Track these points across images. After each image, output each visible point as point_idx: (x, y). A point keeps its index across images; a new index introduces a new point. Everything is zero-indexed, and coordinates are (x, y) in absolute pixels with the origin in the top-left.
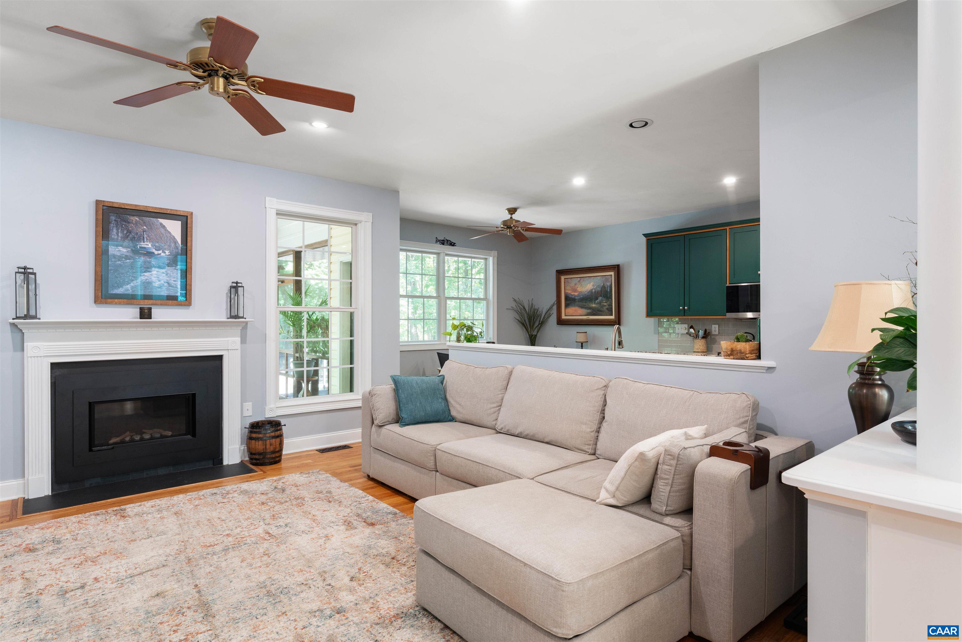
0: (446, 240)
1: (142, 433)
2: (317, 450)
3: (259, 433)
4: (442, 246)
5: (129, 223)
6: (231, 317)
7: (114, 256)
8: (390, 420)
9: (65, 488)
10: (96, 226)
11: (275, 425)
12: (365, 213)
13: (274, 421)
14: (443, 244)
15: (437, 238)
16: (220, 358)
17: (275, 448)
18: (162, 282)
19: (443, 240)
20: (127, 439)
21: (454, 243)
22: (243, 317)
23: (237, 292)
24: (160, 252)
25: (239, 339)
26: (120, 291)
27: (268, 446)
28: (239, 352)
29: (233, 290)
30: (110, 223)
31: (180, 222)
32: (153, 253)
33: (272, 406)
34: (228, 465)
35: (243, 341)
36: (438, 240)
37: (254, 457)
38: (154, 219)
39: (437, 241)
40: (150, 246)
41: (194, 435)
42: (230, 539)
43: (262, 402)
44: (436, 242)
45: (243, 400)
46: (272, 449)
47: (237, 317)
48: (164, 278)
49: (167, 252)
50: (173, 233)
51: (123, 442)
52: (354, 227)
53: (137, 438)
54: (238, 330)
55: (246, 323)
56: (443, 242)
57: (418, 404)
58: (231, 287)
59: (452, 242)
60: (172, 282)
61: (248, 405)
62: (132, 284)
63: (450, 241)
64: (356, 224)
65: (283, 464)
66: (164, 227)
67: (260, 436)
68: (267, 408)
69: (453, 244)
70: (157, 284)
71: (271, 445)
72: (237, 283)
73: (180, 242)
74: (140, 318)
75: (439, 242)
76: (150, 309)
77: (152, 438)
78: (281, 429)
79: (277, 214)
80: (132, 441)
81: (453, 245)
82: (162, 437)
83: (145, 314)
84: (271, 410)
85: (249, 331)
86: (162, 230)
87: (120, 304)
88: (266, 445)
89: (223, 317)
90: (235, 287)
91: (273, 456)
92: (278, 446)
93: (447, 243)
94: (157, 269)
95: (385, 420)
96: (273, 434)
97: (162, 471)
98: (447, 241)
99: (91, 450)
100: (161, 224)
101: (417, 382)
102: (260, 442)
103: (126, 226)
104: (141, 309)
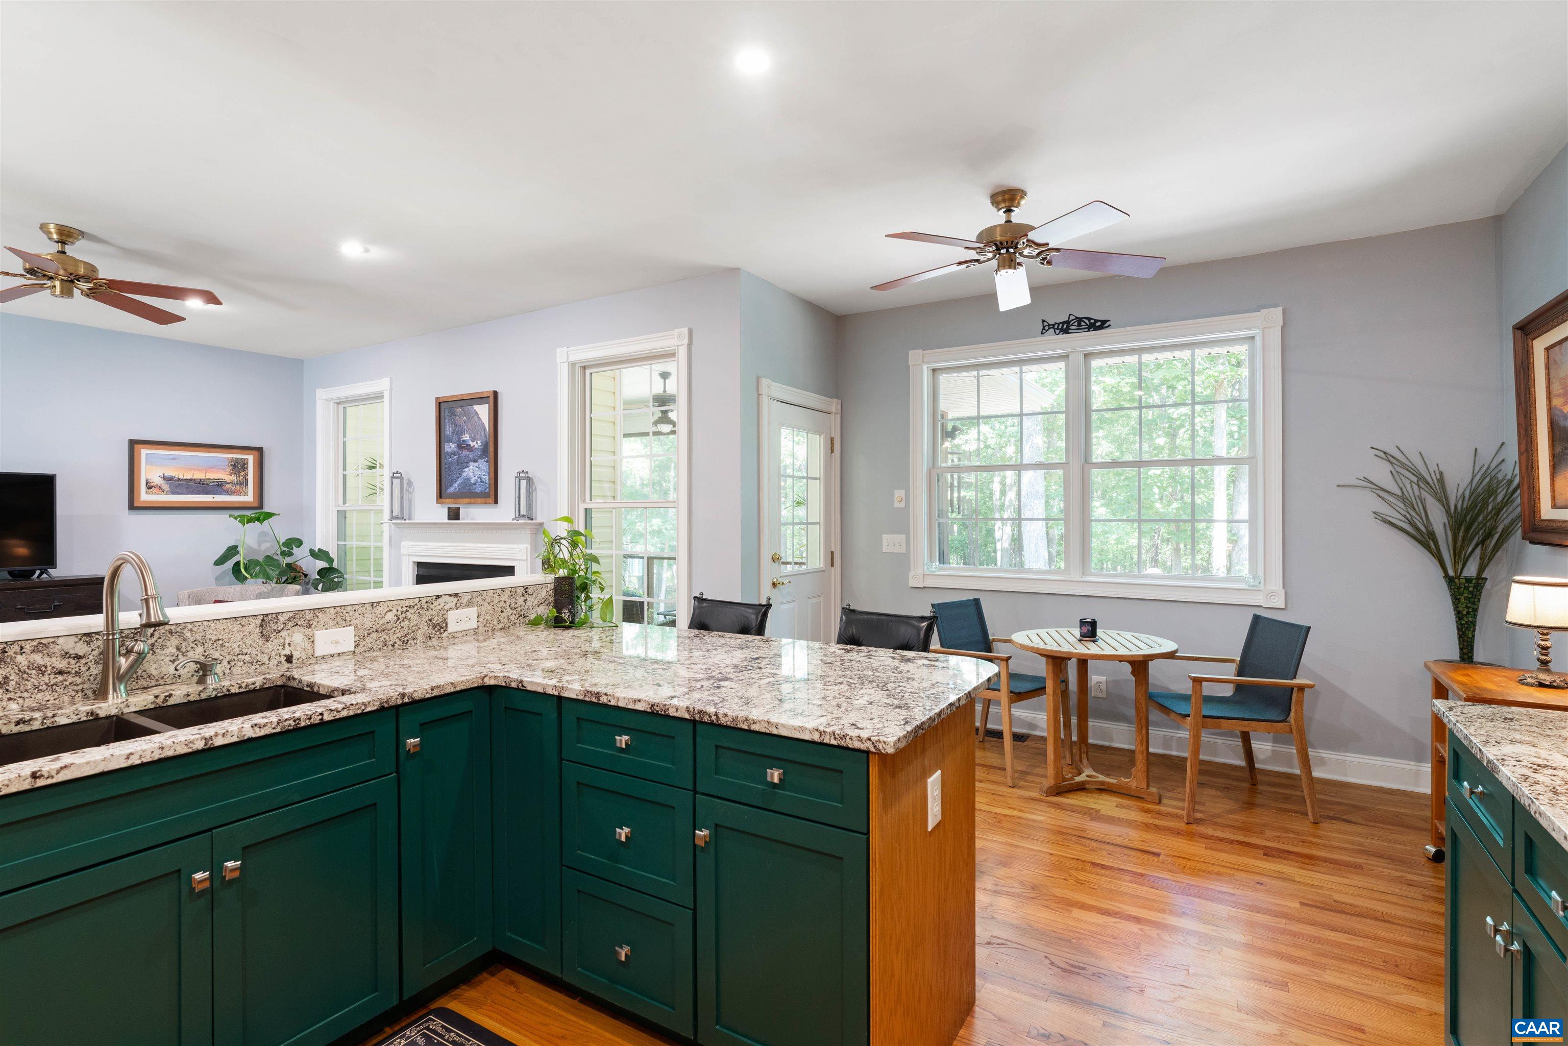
0: (1077, 318)
4: (1066, 336)
5: (456, 415)
6: (517, 518)
7: (448, 453)
10: (436, 425)
14: (1066, 331)
15: (1043, 321)
16: (511, 569)
18: (476, 477)
19: (1068, 322)
21: (1104, 322)
23: (523, 484)
24: (475, 443)
25: (529, 546)
28: (527, 564)
29: (519, 482)
30: (444, 419)
31: (487, 406)
32: (470, 445)
36: (1049, 325)
38: (470, 407)
39: (1046, 327)
40: (468, 438)
44: (1045, 331)
48: (477, 473)
49: (481, 442)
50: (483, 421)
54: (527, 531)
56: (1064, 328)
58: (517, 478)
59: (1096, 321)
60: (486, 476)
62: (458, 483)
63: (1089, 319)
66: (477, 414)
69: (1098, 324)
70: (473, 480)
72: (523, 473)
73: (489, 429)
74: (449, 519)
75: (1052, 330)
76: (460, 509)
81: (1101, 328)
83: (454, 515)
86: (476, 419)
87: (443, 503)
89: (510, 518)
90: (521, 478)
93: (1079, 325)
94: (473, 463)
98: (1080, 320)
100: (475, 411)
103: (454, 419)
104: (449, 508)
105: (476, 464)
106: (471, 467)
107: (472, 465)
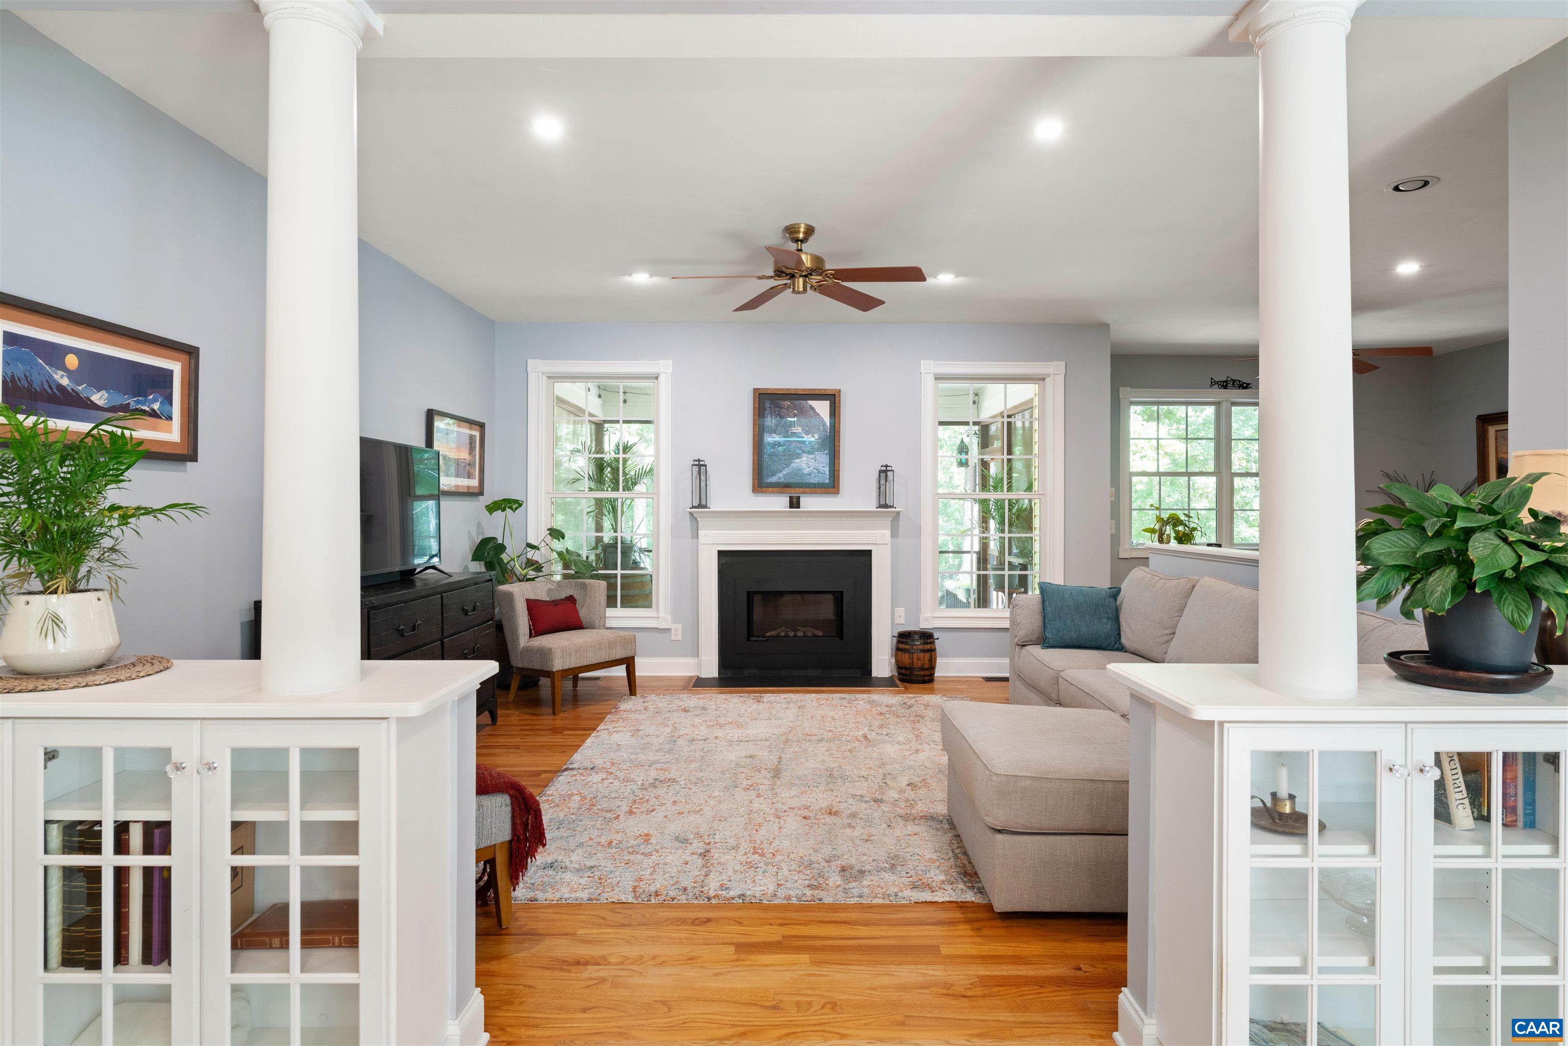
0: (1232, 379)
1: (796, 630)
2: (983, 678)
3: (906, 644)
4: (1223, 390)
5: (781, 408)
6: (881, 506)
7: (769, 444)
8: (1034, 639)
9: (729, 673)
10: (754, 415)
11: (927, 637)
12: (1055, 363)
13: (927, 633)
14: (1225, 387)
15: (1212, 378)
16: (869, 553)
17: (924, 665)
18: (812, 468)
19: (1226, 381)
20: (783, 634)
21: (1248, 384)
22: (892, 507)
23: (886, 477)
24: (809, 436)
25: (889, 532)
26: (774, 479)
27: (915, 661)
28: (889, 547)
29: (883, 475)
30: (765, 410)
31: (828, 402)
32: (803, 438)
33: (928, 615)
34: (876, 678)
35: (895, 534)
36: (1215, 382)
37: (903, 671)
38: (804, 402)
39: (1213, 383)
40: (800, 430)
41: (842, 639)
42: (830, 734)
43: (915, 610)
44: (1212, 385)
45: (894, 604)
46: (919, 665)
47: (886, 506)
48: (813, 464)
49: (816, 436)
50: (822, 415)
51: (778, 636)
52: (1041, 382)
53: (791, 634)
54: (888, 522)
55: (898, 513)
56: (1224, 385)
57: (1069, 622)
58: (881, 472)
59: (1244, 383)
60: (821, 468)
61: (901, 611)
62: (784, 472)
63: (1239, 381)
64: (1044, 379)
65: (936, 685)
66: (813, 409)
67: (907, 647)
68: (922, 616)
69: (1245, 385)
70: (806, 471)
71: (918, 659)
72: (887, 466)
73: (828, 424)
74: (790, 508)
75: (1216, 385)
76: (799, 498)
77: (805, 636)
78: (933, 643)
79: (936, 379)
80: (787, 636)
81: (1246, 388)
82: (814, 636)
83: (795, 503)
84: (926, 619)
85: (902, 521)
86: (812, 413)
87: (773, 492)
88: (913, 659)
89: (872, 506)
90: (885, 472)
91: (922, 673)
92: (927, 662)
93: (1233, 384)
94: (806, 455)
95: (1027, 639)
96: (921, 647)
97: (812, 673)
98: (1234, 381)
99: (749, 640)
100: (811, 406)
101: (1071, 593)
102: (907, 655)
103: (778, 411)
104: (791, 498)
105: (813, 456)
106: (804, 459)
107: (805, 458)
